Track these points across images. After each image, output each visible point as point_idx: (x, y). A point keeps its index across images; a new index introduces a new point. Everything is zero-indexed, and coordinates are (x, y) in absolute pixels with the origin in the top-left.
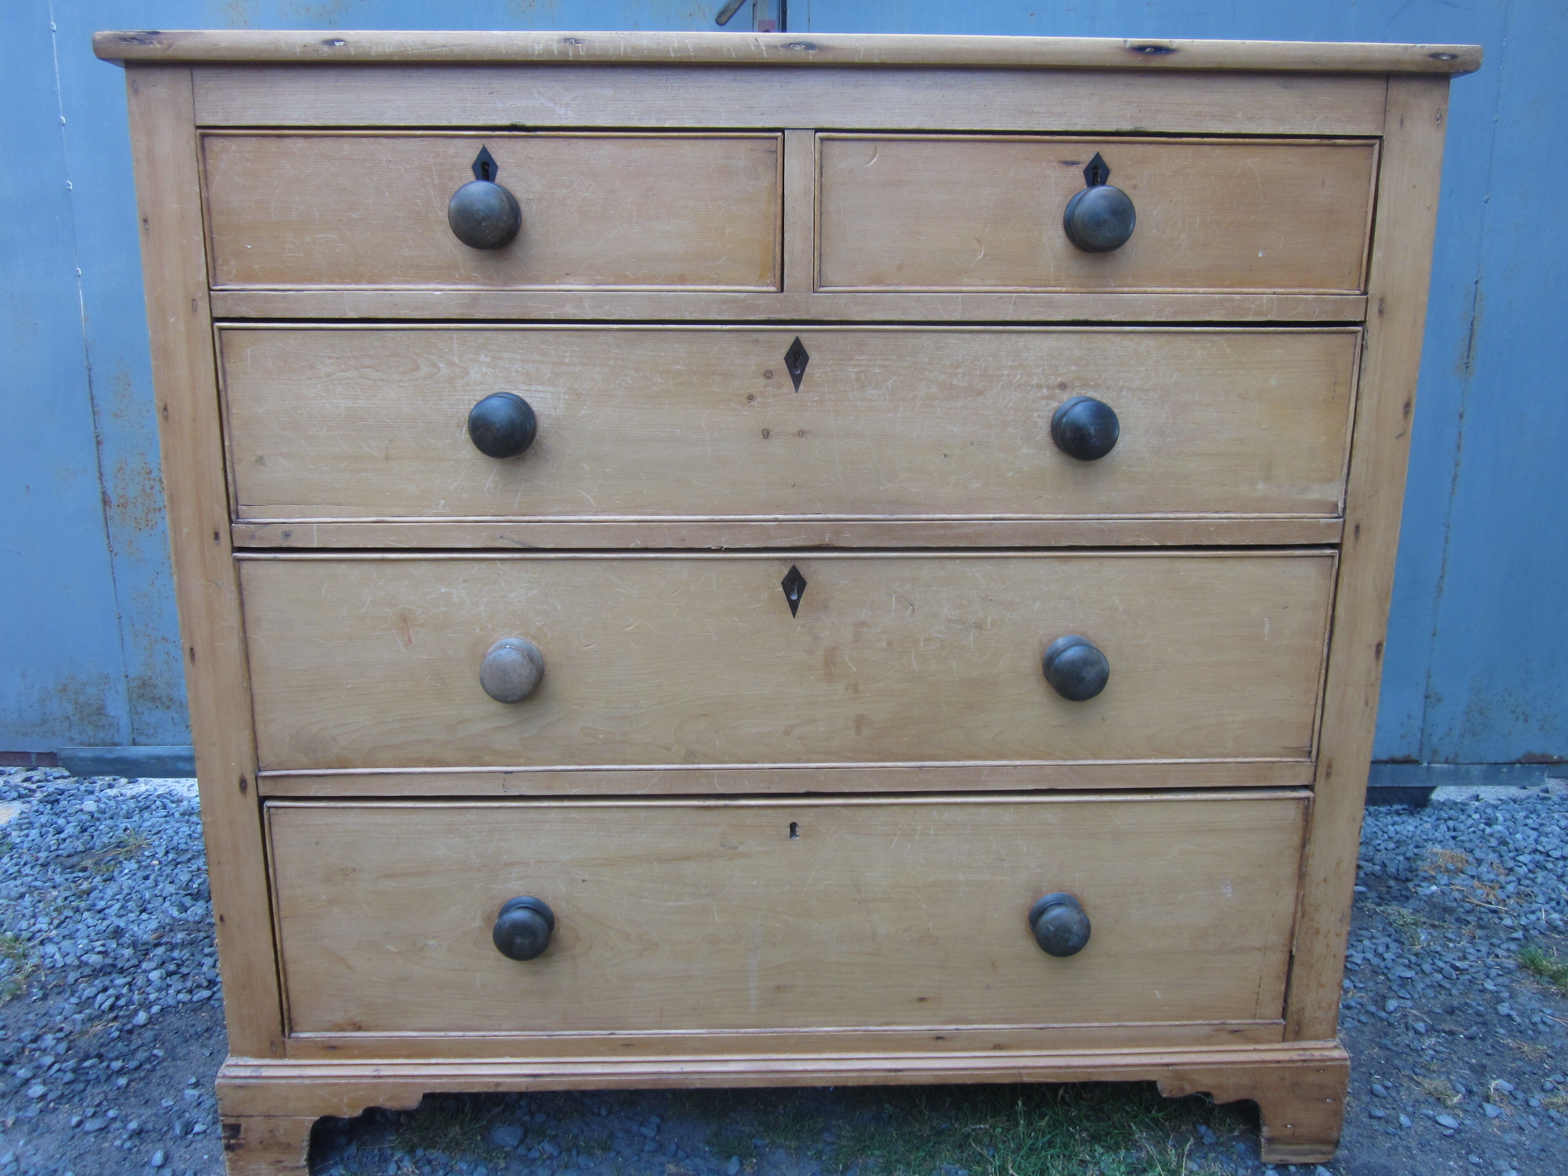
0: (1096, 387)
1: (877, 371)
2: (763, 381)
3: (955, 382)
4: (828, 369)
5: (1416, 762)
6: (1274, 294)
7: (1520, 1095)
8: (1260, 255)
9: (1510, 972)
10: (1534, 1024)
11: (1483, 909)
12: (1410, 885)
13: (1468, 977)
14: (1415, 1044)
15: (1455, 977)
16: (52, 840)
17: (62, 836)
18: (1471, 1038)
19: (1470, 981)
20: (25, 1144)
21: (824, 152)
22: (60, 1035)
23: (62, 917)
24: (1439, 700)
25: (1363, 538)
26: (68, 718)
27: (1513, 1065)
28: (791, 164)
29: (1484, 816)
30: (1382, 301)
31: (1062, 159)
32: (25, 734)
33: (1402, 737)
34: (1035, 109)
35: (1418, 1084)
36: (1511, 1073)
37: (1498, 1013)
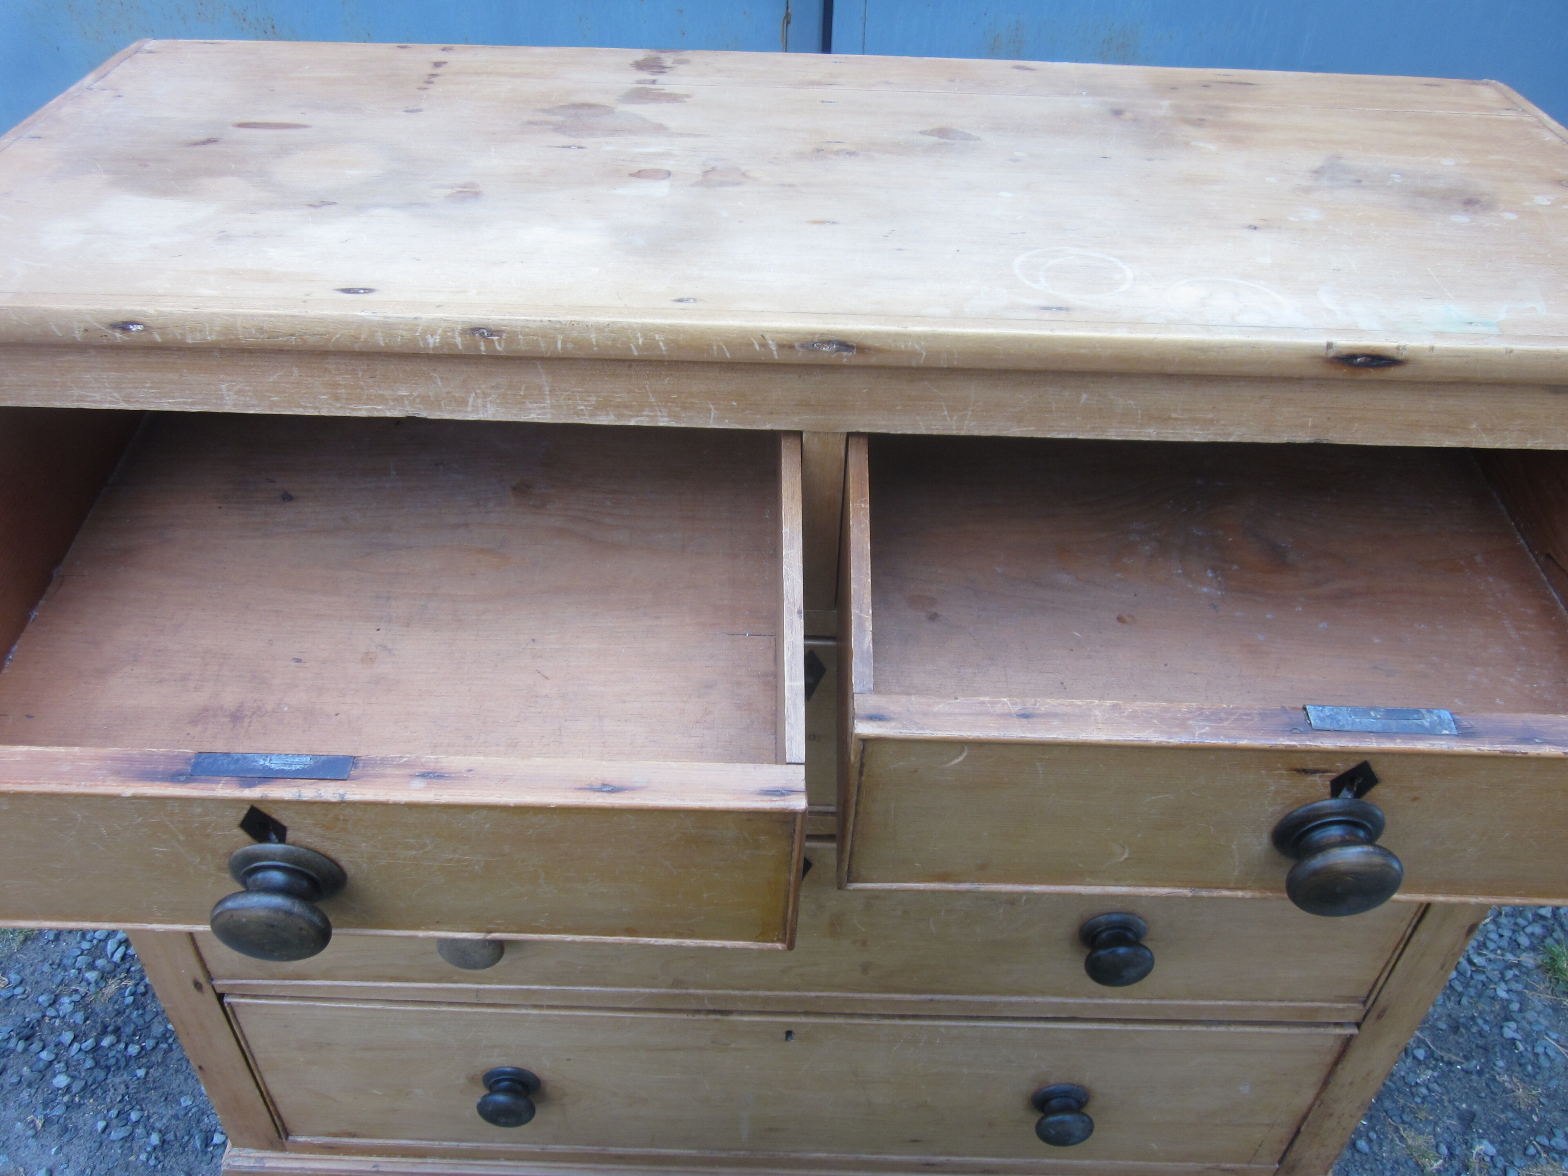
7: (1500, 1162)
9: (1528, 972)
10: (1536, 1055)
13: (1482, 977)
14: (1411, 1079)
18: (1467, 1072)
27: (1503, 1116)
34: (1174, 415)
35: (1402, 1138)
36: (1498, 1127)
37: (1502, 1035)
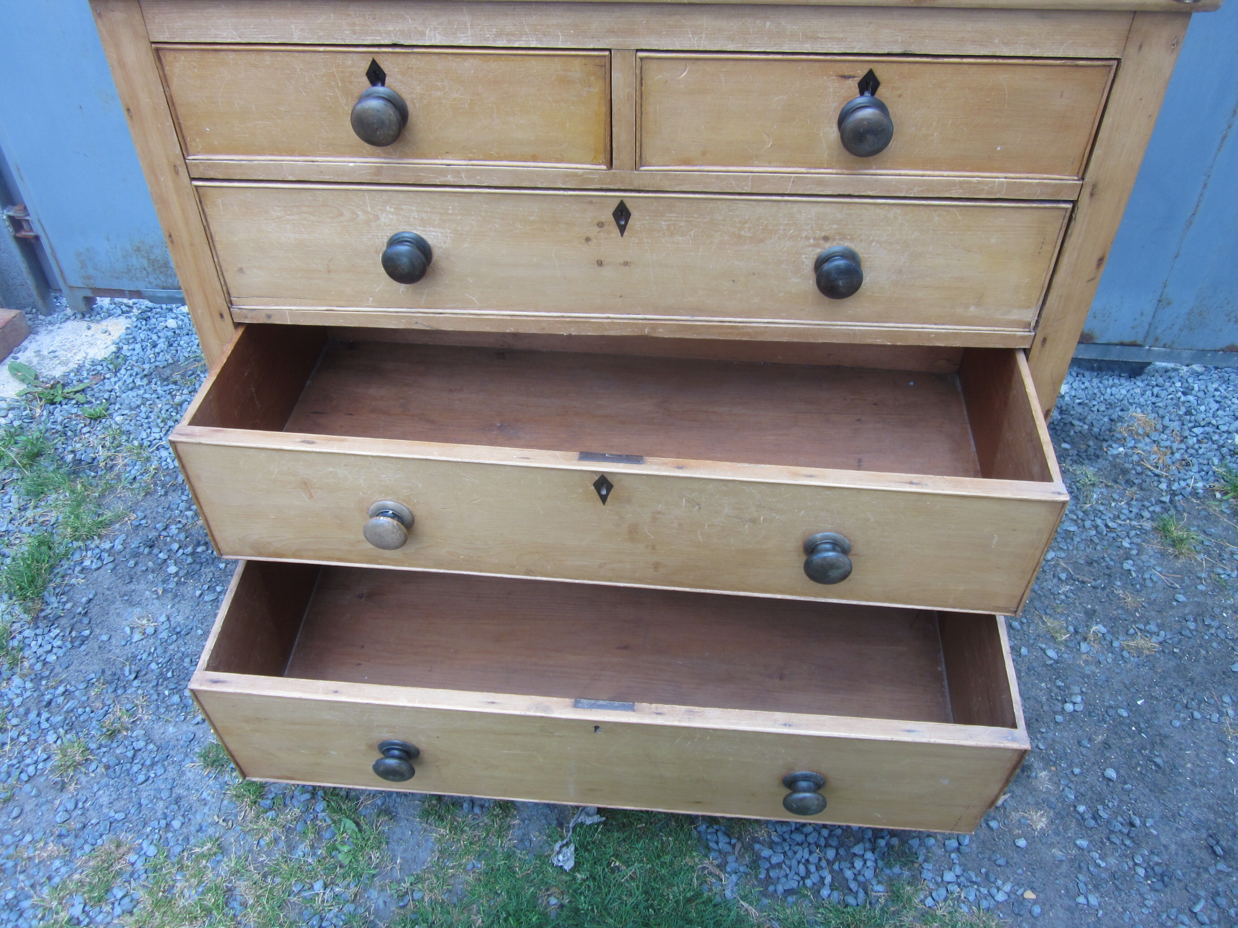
0: (852, 239)
1: (683, 224)
2: (598, 229)
3: (742, 233)
4: (646, 222)
5: (1140, 346)
6: (1006, 178)
7: (1109, 637)
8: (999, 149)
9: (1146, 532)
10: (1144, 579)
11: (1149, 473)
12: (1105, 445)
13: (1114, 535)
14: (1055, 590)
15: (1105, 532)
16: (150, 353)
17: (157, 350)
18: (1094, 587)
19: (1114, 539)
20: (171, 608)
21: (644, 68)
22: (180, 526)
23: (167, 427)
24: (1169, 304)
25: (1048, 345)
26: (145, 269)
27: (1115, 612)
28: (616, 75)
29: (1185, 385)
30: (1094, 186)
31: (841, 73)
32: (118, 278)
33: (1133, 328)
34: (820, 35)
35: (1044, 623)
36: (1111, 619)
37: (1122, 568)
